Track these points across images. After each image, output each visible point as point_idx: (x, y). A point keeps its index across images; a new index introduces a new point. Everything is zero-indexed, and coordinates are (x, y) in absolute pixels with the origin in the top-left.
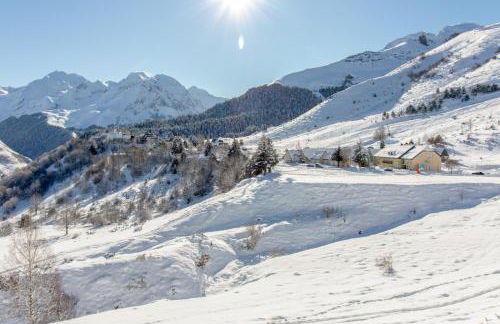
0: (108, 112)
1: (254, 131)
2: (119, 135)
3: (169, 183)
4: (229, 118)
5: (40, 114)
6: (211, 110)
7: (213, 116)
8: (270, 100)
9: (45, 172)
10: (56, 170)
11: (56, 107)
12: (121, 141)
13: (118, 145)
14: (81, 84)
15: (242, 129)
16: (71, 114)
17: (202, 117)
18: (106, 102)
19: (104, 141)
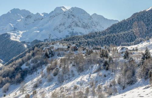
0: (44, 32)
1: (141, 41)
2: (61, 46)
3: (105, 76)
4: (122, 33)
5: (6, 34)
6: (110, 28)
7: (111, 32)
8: (148, 20)
9: (21, 69)
10: (27, 67)
11: (15, 30)
12: (62, 49)
13: (61, 52)
14: (28, 15)
15: (132, 40)
16: (23, 33)
17: (104, 33)
18: (43, 25)
19: (52, 50)
